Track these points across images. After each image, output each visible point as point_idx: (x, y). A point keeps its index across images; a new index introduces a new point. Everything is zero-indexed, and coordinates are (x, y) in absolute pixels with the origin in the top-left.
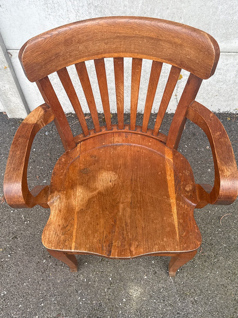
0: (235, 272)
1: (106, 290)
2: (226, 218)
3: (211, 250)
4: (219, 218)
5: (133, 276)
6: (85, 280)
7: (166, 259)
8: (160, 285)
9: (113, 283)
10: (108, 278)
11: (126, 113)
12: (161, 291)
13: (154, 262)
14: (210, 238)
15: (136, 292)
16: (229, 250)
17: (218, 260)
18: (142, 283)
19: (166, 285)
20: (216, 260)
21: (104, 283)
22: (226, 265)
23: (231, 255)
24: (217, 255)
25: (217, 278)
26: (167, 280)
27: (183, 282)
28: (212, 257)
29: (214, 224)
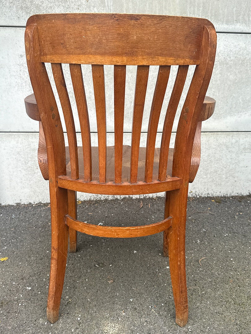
0: (228, 300)
1: (73, 330)
2: (205, 260)
3: (196, 285)
4: (198, 261)
5: (107, 314)
6: (46, 323)
7: (147, 296)
8: (143, 320)
9: (83, 322)
10: (76, 318)
11: (94, 199)
12: (145, 324)
13: (133, 300)
14: (193, 276)
15: (113, 328)
16: (215, 283)
17: (207, 292)
18: (120, 319)
19: (151, 319)
20: (203, 292)
21: (71, 323)
22: (216, 295)
23: (219, 287)
24: (203, 288)
25: (210, 308)
26: (150, 314)
27: (170, 315)
28: (198, 291)
29: (193, 265)
